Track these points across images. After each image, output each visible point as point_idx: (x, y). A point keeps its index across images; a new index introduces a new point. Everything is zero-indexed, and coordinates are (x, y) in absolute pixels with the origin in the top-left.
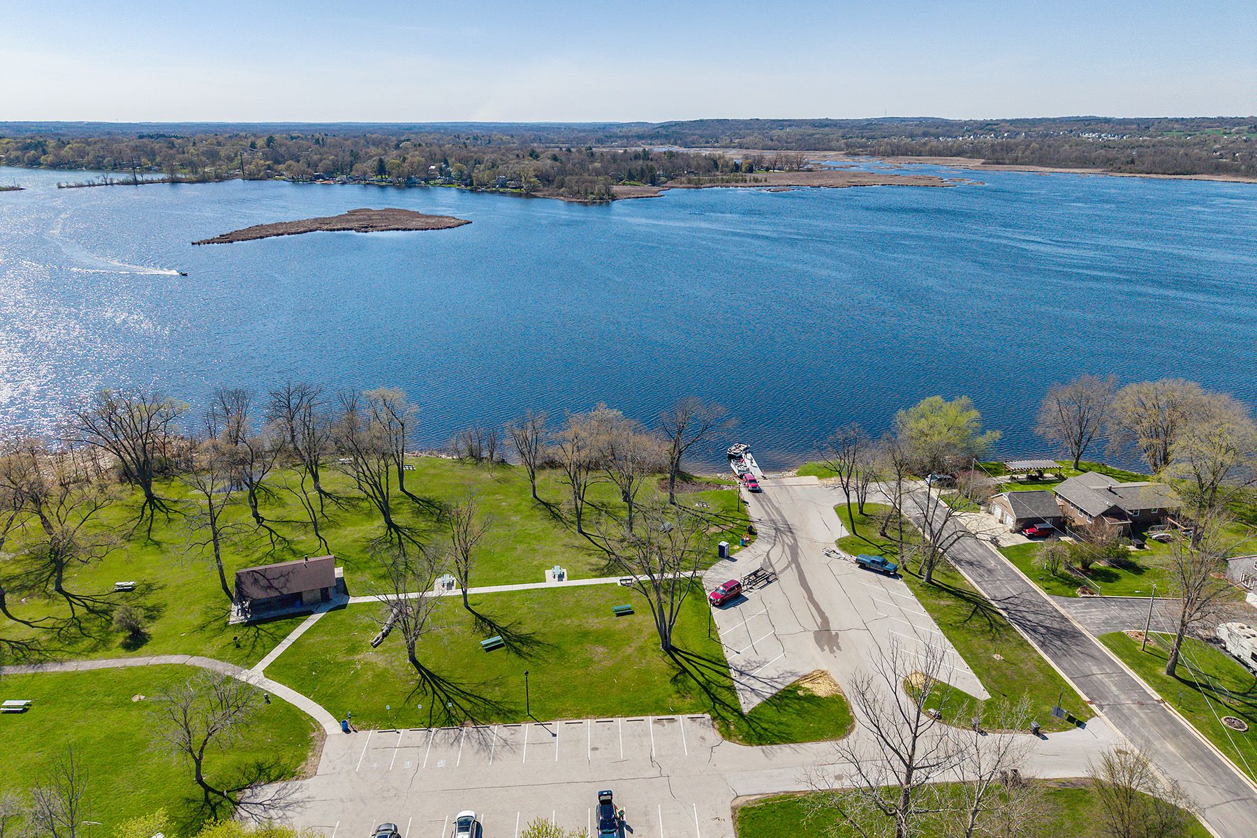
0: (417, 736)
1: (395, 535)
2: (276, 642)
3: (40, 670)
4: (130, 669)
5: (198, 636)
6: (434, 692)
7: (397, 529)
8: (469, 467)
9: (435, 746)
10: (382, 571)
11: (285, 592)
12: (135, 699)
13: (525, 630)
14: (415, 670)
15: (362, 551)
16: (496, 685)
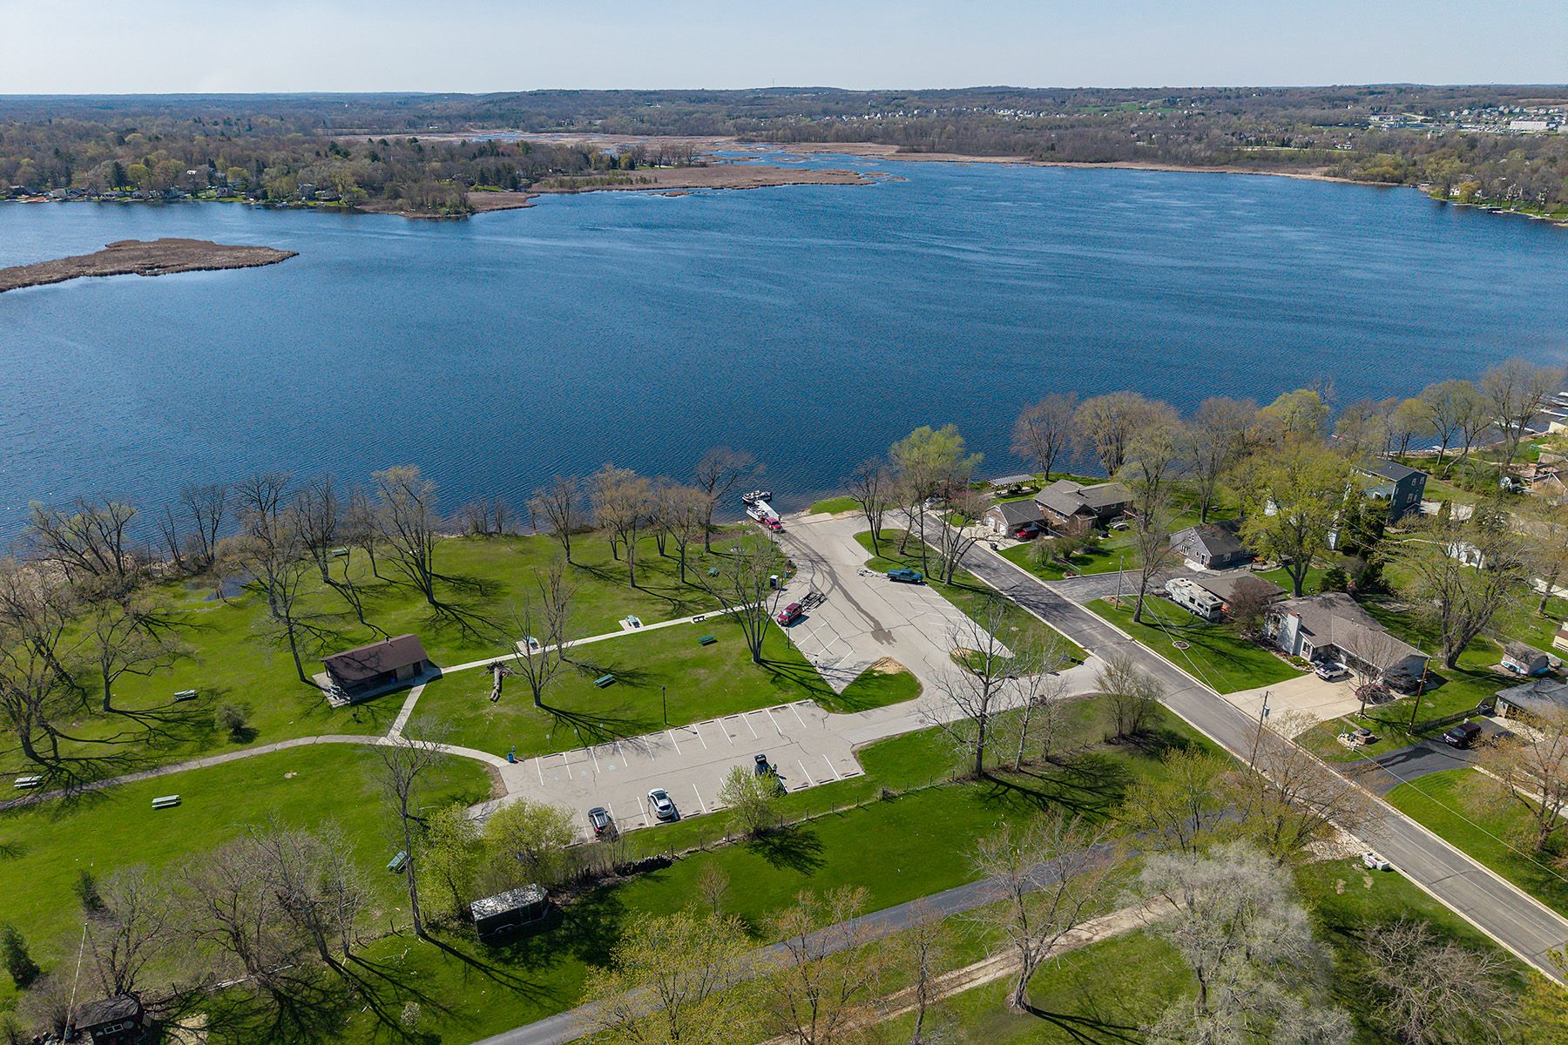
0: (580, 754)
1: (446, 612)
2: (396, 711)
3: (161, 774)
4: (260, 756)
5: (309, 721)
6: (574, 724)
7: (445, 607)
8: (482, 543)
9: (599, 758)
10: (457, 644)
11: (381, 670)
12: (289, 776)
13: (628, 667)
14: (546, 712)
15: (422, 630)
16: (626, 710)
